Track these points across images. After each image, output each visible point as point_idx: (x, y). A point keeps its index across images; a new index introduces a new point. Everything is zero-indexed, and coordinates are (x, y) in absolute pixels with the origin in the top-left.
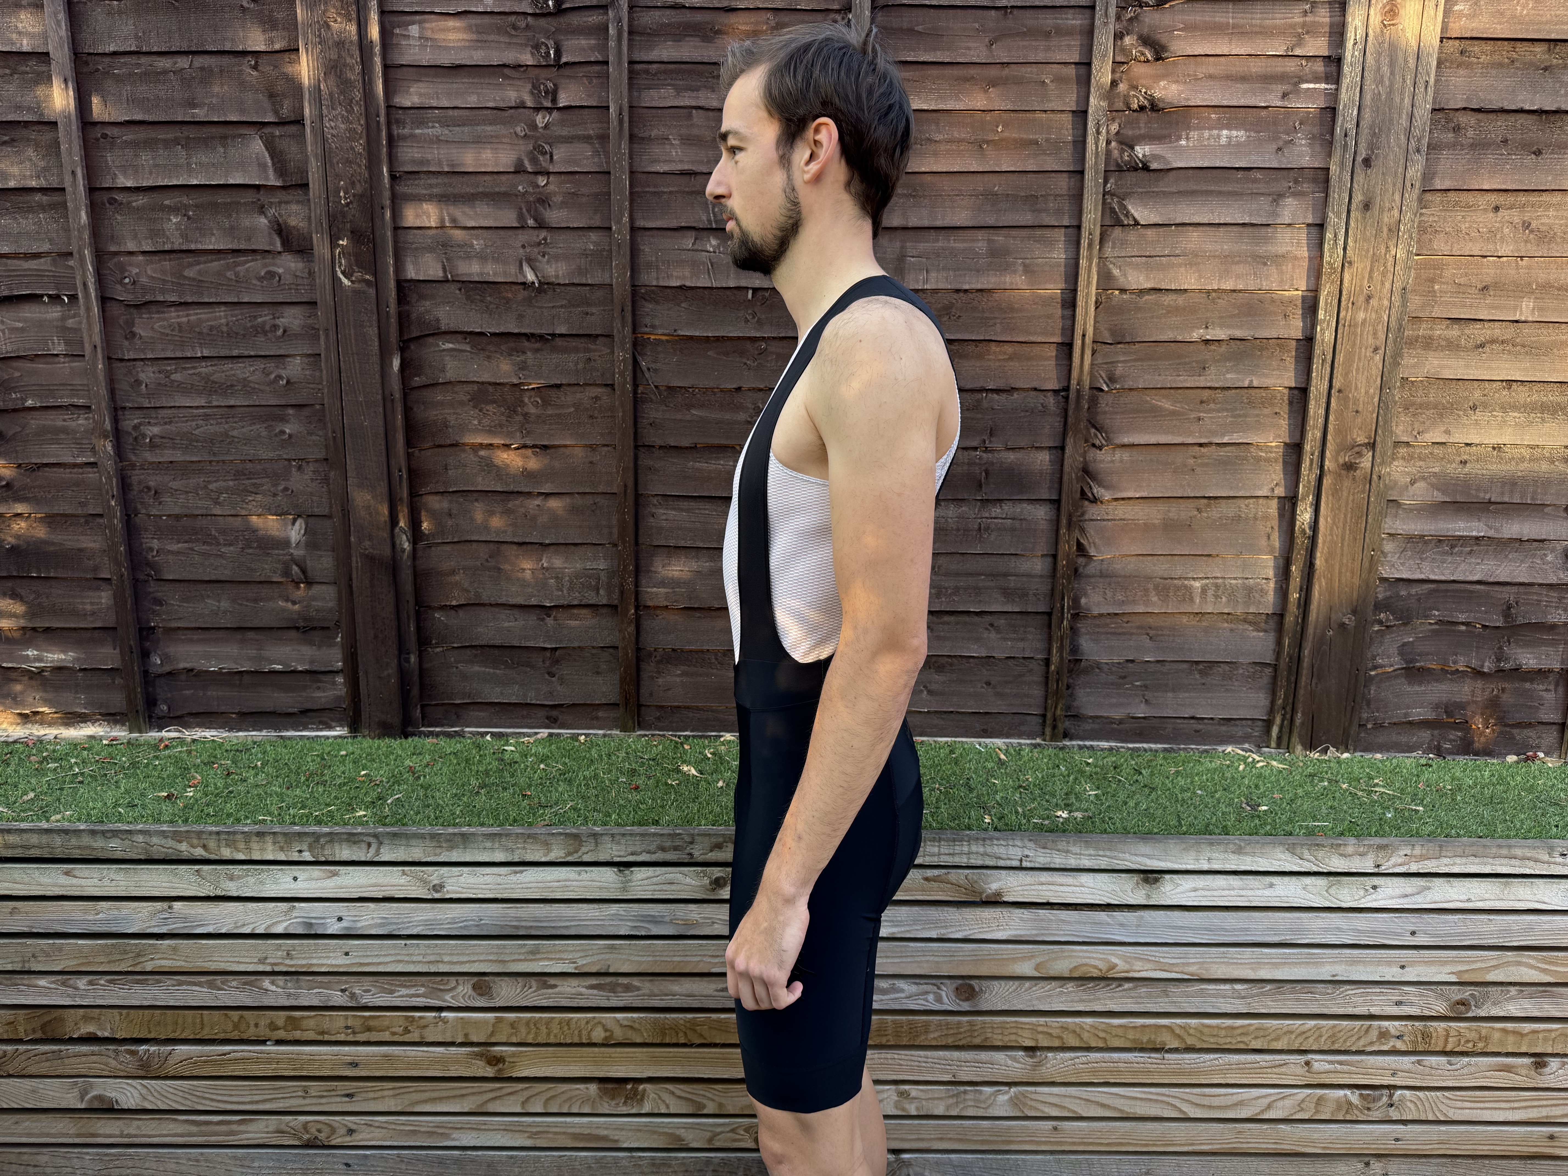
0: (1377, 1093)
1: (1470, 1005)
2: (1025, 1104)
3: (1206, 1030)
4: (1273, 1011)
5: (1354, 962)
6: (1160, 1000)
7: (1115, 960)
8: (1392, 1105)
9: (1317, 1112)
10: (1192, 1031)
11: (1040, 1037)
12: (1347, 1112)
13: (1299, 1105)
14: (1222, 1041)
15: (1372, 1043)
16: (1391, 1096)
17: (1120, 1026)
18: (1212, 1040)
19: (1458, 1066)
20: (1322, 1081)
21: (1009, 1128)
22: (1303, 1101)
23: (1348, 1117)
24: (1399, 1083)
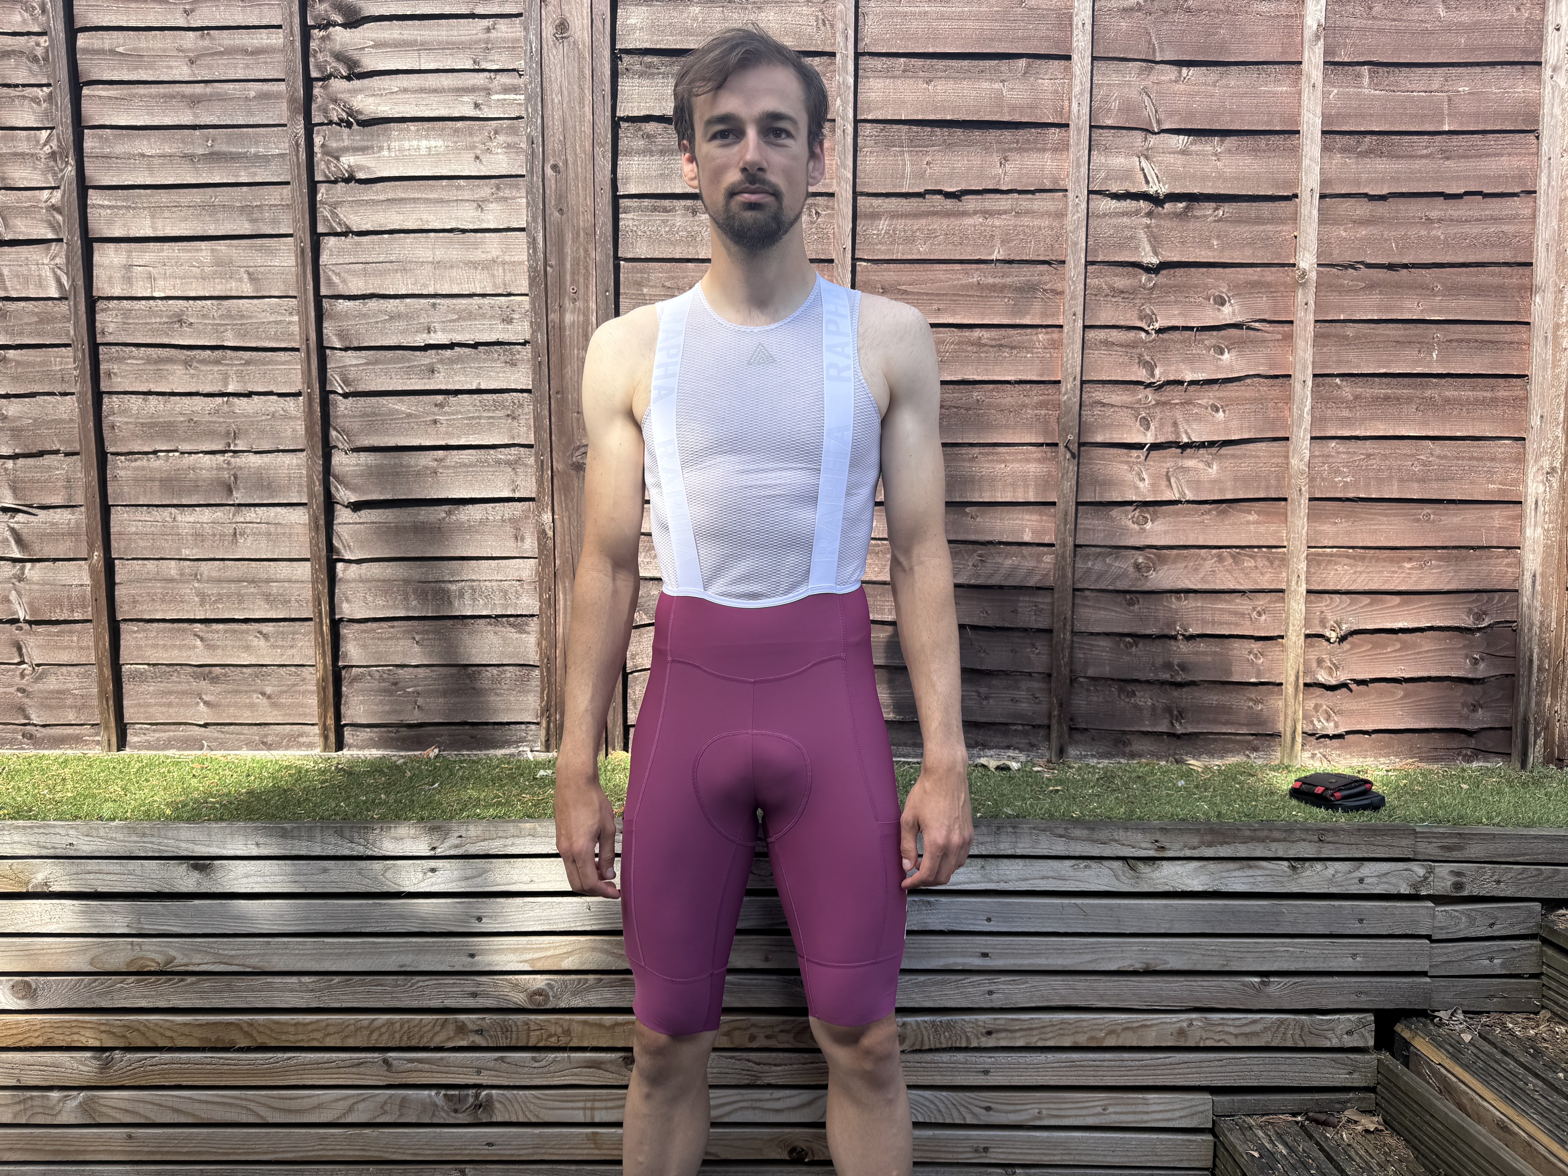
0: (465, 1092)
1: (547, 996)
2: (94, 1110)
3: (274, 1027)
4: (344, 1005)
5: (421, 950)
6: (226, 995)
7: (173, 953)
8: (480, 1106)
9: (401, 1115)
10: (262, 1029)
11: (104, 1036)
12: (433, 1115)
13: (382, 1107)
14: (291, 1038)
15: (449, 1039)
16: (477, 1096)
17: (185, 1024)
18: (284, 1037)
19: (543, 1063)
20: (403, 1081)
21: (82, 1136)
22: (385, 1103)
23: (435, 1121)
24: (485, 1082)
